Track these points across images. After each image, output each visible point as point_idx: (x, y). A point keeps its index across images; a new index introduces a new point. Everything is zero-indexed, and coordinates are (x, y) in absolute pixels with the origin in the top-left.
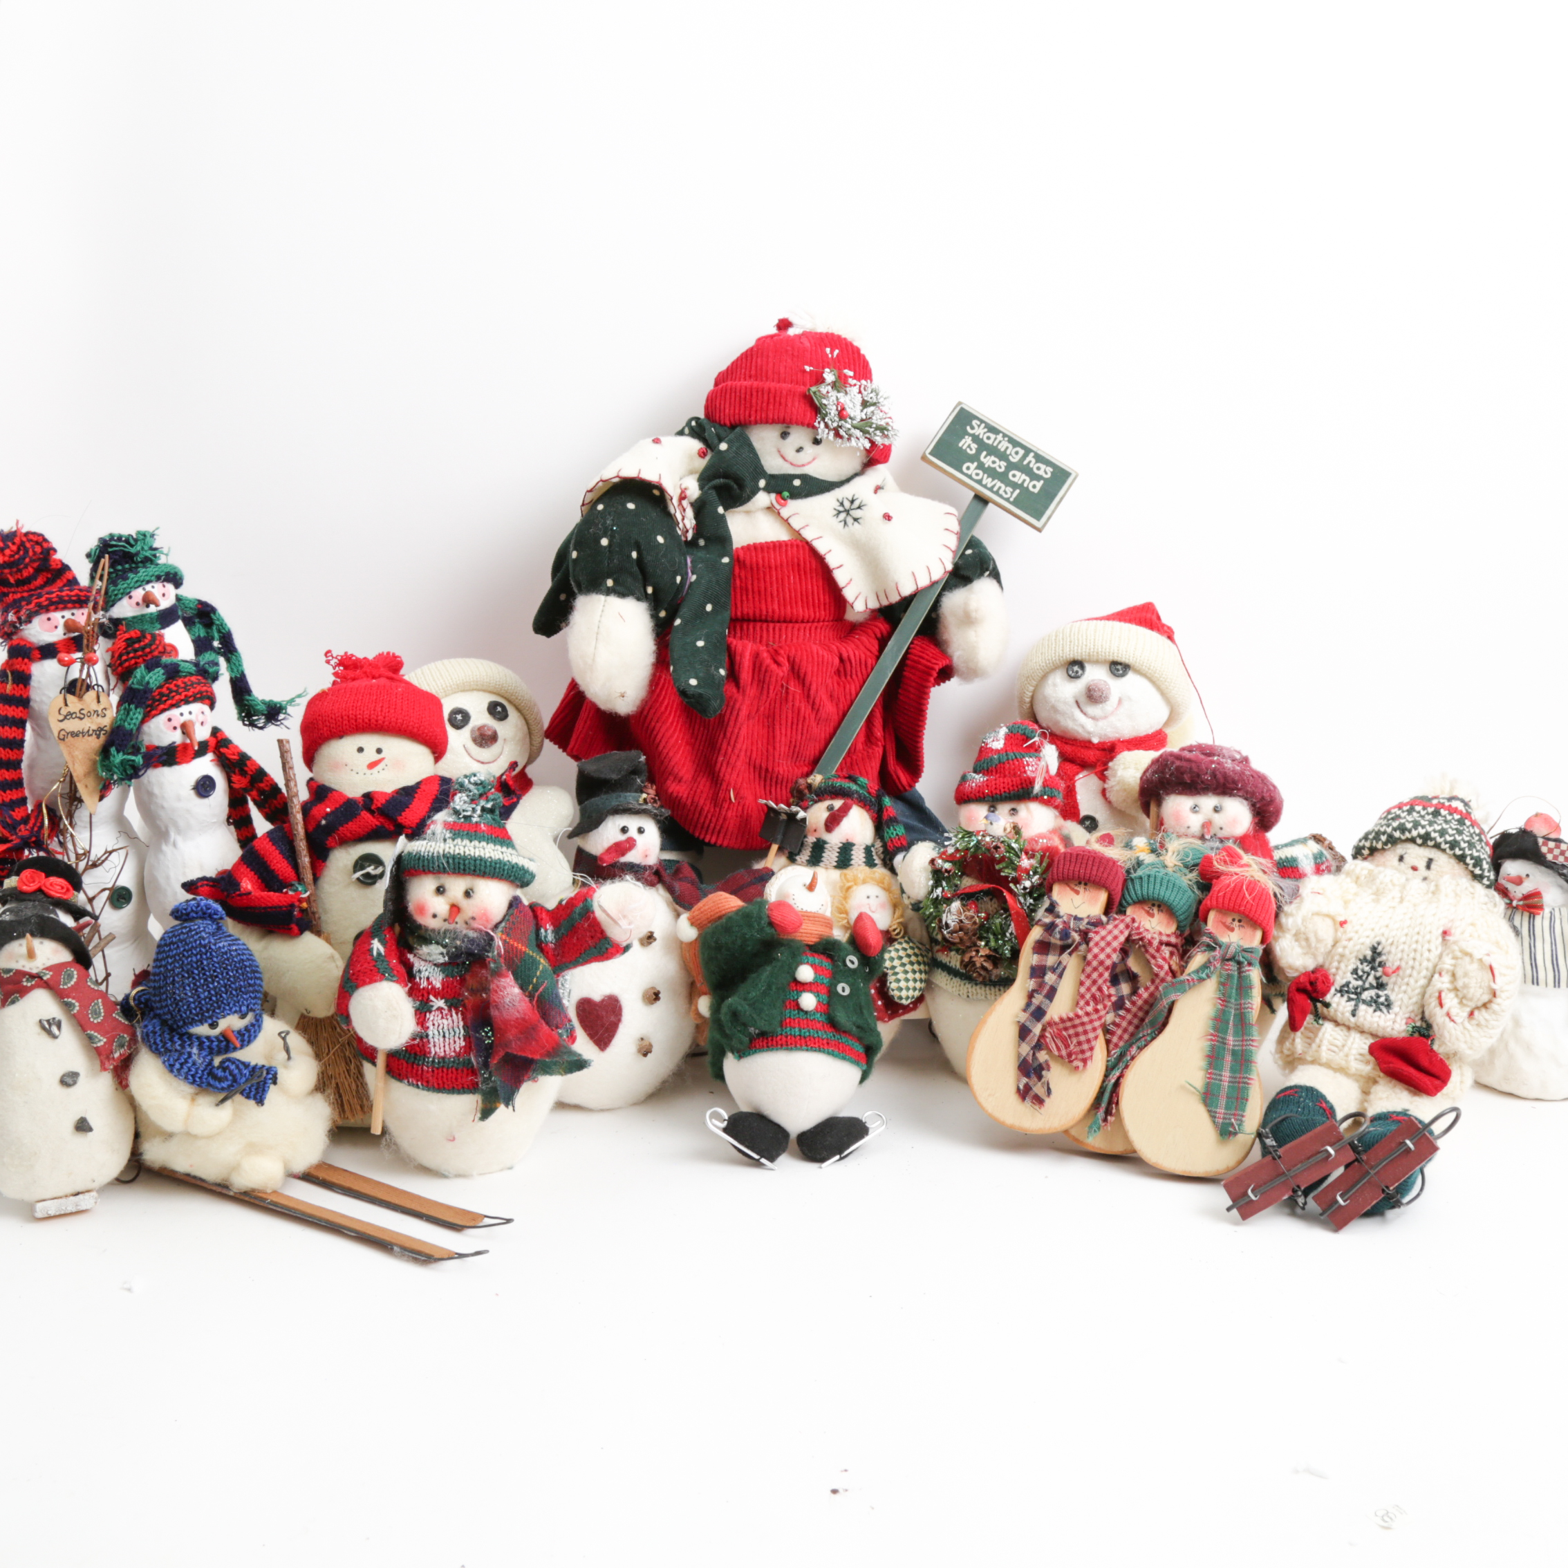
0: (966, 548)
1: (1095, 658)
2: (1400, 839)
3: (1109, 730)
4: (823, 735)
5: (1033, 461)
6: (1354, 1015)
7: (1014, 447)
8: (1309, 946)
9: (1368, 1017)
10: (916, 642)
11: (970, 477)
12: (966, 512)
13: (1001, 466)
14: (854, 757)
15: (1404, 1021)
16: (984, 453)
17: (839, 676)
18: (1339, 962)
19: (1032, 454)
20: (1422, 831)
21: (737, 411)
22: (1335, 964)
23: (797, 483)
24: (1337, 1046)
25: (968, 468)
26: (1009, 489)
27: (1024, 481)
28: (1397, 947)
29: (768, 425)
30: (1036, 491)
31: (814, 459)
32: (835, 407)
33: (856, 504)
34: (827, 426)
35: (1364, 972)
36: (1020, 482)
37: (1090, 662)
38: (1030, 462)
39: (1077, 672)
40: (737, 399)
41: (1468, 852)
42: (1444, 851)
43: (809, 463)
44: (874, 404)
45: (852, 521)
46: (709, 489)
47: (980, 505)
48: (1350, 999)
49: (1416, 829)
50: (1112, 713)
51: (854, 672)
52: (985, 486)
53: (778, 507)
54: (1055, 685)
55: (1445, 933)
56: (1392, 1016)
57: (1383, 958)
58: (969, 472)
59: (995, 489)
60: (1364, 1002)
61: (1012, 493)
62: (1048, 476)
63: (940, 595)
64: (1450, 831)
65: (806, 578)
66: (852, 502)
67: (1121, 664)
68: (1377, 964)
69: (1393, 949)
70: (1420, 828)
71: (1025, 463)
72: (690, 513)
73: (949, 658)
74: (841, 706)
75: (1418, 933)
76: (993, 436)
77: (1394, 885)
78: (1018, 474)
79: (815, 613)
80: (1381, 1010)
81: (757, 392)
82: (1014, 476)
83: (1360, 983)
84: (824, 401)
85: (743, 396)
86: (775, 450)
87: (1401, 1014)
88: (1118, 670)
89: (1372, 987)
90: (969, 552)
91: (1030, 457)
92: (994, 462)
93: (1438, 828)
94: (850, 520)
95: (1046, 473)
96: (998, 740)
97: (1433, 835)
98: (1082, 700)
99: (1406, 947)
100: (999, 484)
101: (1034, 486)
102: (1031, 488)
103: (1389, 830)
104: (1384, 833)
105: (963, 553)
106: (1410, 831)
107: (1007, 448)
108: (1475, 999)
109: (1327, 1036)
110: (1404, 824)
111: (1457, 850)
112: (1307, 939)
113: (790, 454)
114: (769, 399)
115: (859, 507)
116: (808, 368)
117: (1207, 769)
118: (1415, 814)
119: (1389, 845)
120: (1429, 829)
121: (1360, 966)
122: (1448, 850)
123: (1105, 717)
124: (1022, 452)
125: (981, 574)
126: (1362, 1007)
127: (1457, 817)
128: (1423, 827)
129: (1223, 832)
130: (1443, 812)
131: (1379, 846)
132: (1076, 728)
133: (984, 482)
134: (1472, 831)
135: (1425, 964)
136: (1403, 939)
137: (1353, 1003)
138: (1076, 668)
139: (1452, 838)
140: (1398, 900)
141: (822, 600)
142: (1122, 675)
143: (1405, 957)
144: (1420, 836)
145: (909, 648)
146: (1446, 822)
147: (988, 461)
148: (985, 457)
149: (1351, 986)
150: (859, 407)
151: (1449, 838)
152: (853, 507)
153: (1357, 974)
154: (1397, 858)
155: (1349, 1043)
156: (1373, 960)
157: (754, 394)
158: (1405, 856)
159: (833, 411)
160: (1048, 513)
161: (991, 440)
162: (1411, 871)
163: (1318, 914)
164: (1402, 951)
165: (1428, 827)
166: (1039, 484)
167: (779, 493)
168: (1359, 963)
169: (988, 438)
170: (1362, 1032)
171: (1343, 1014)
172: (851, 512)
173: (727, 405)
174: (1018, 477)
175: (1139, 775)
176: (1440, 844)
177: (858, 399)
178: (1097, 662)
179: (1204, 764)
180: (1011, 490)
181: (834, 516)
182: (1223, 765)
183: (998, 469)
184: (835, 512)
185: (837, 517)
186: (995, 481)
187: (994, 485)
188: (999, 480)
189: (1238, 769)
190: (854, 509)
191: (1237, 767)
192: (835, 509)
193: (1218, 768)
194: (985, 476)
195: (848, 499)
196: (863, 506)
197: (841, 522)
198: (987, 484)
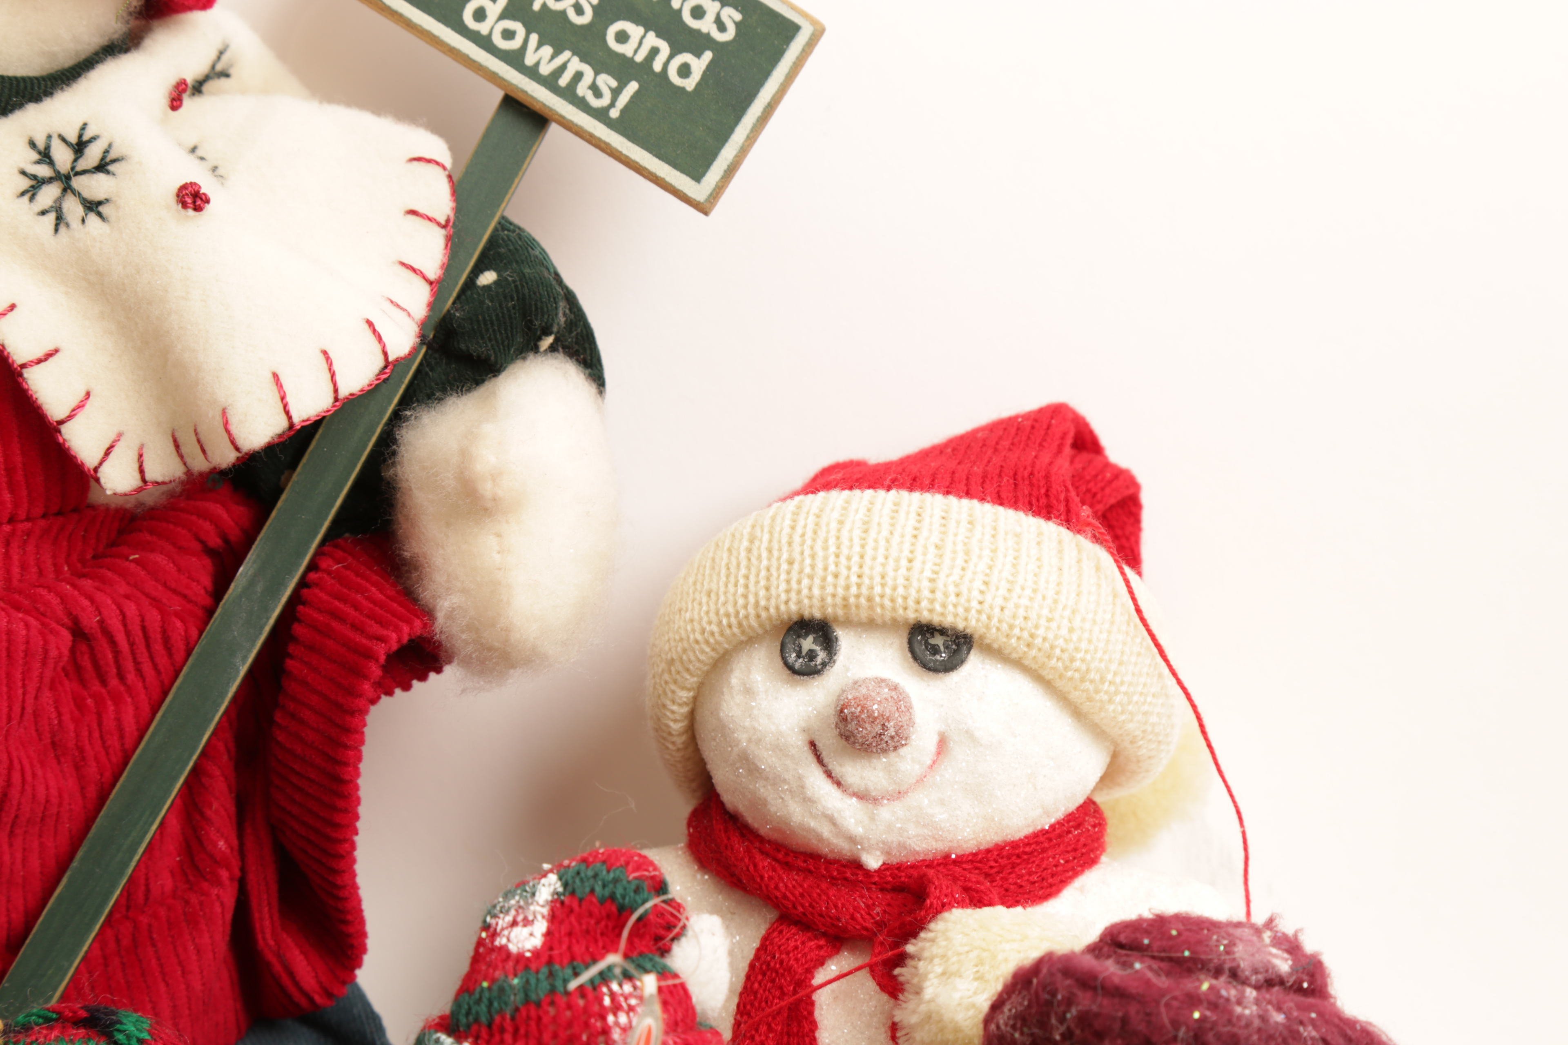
0: (478, 270)
1: (864, 615)
3: (912, 831)
4: (35, 863)
10: (325, 563)
11: (484, 42)
12: (477, 154)
13: (581, 6)
14: (144, 920)
17: (83, 682)
25: (479, 16)
26: (606, 82)
27: (654, 51)
30: (690, 84)
33: (93, 154)
36: (639, 58)
37: (848, 623)
39: (812, 655)
45: (80, 210)
47: (519, 129)
50: (921, 781)
51: (129, 666)
52: (532, 73)
54: (748, 691)
58: (483, 28)
59: (563, 81)
61: (616, 93)
62: (729, 35)
63: (397, 418)
66: (79, 147)
67: (942, 631)
73: (427, 614)
74: (92, 770)
78: (635, 31)
82: (622, 37)
88: (935, 650)
90: (488, 278)
94: (73, 208)
95: (722, 27)
96: (527, 922)
98: (828, 742)
100: (576, 65)
101: (685, 71)
102: (674, 78)
105: (470, 282)
117: (1176, 1024)
123: (900, 794)
125: (530, 347)
132: (813, 824)
133: (530, 59)
138: (808, 643)
142: (949, 667)
145: (303, 583)
152: (82, 165)
160: (727, 153)
166: (699, 65)
172: (77, 183)
174: (635, 41)
175: (984, 1001)
178: (870, 625)
179: (1167, 1005)
180: (614, 84)
181: (23, 194)
182: (1231, 1013)
183: (572, 15)
184: (25, 183)
185: (32, 199)
186: (567, 54)
187: (563, 68)
188: (575, 53)
189: (1280, 1018)
190: (84, 172)
191: (1279, 1009)
192: (23, 173)
193: (1211, 1029)
194: (534, 38)
195: (63, 139)
196: (114, 161)
197: (43, 213)
198: (537, 64)
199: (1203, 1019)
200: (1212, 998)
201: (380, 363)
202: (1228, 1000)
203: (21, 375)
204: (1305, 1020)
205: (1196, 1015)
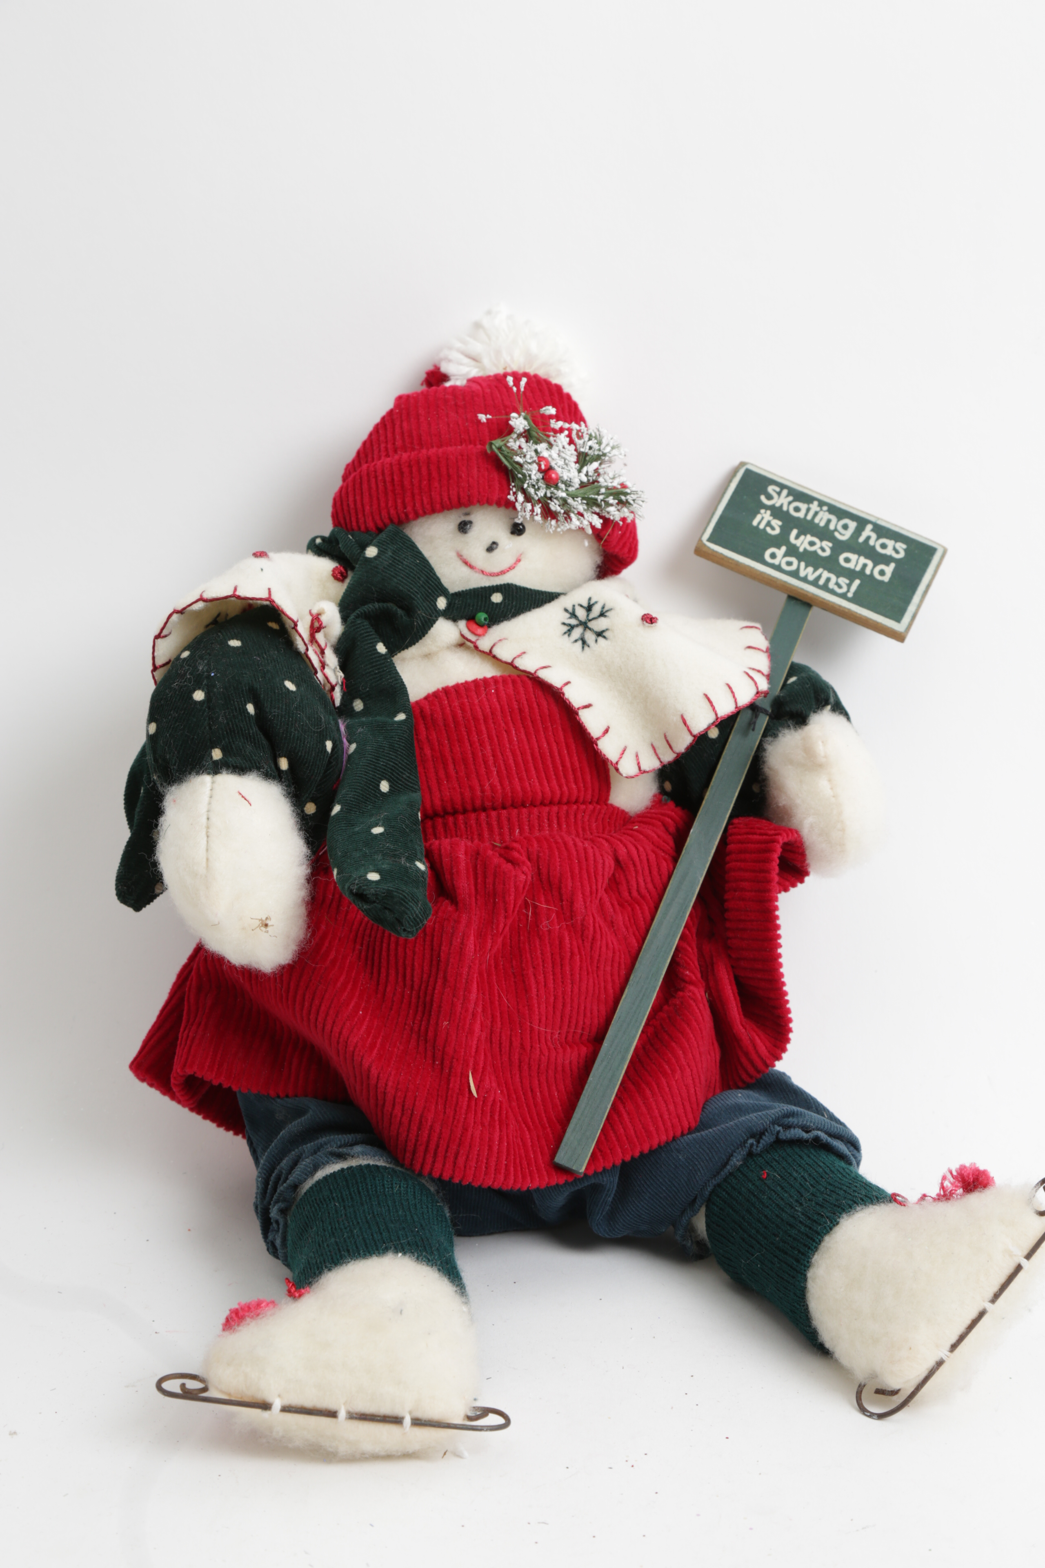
0: (788, 675)
5: (874, 536)
7: (839, 518)
11: (778, 568)
12: (778, 623)
13: (824, 548)
16: (795, 532)
19: (869, 527)
21: (383, 504)
23: (497, 598)
25: (773, 556)
26: (843, 581)
27: (865, 566)
29: (435, 515)
30: (886, 579)
31: (519, 560)
32: (535, 467)
33: (596, 610)
34: (528, 498)
36: (858, 568)
38: (868, 538)
40: (381, 485)
43: (511, 568)
44: (598, 458)
45: (593, 637)
46: (357, 617)
51: (641, 881)
52: (805, 580)
53: (473, 638)
58: (776, 562)
59: (821, 582)
61: (849, 586)
62: (902, 555)
65: (537, 732)
66: (589, 608)
71: (861, 539)
72: (332, 659)
76: (803, 507)
78: (853, 557)
79: (560, 786)
81: (410, 466)
82: (847, 560)
84: (518, 459)
85: (388, 479)
86: (453, 554)
90: (794, 680)
91: (868, 531)
92: (812, 544)
94: (590, 637)
95: (898, 551)
100: (826, 575)
101: (883, 573)
102: (877, 576)
105: (785, 680)
107: (829, 521)
113: (478, 554)
114: (429, 474)
115: (602, 614)
116: (483, 418)
124: (852, 525)
125: (819, 709)
133: (802, 574)
141: (568, 765)
147: (803, 543)
148: (797, 537)
150: (574, 467)
152: (591, 616)
157: (406, 470)
159: (535, 474)
160: (912, 607)
161: (802, 511)
166: (890, 569)
167: (471, 619)
169: (797, 509)
172: (590, 625)
173: (366, 500)
174: (855, 561)
177: (570, 454)
180: (847, 581)
181: (565, 633)
183: (820, 552)
184: (566, 628)
185: (569, 635)
186: (820, 570)
187: (819, 577)
188: (825, 569)
190: (594, 619)
192: (564, 624)
194: (803, 564)
195: (581, 606)
196: (607, 611)
197: (576, 641)
198: (806, 576)
201: (754, 691)
203: (577, 714)
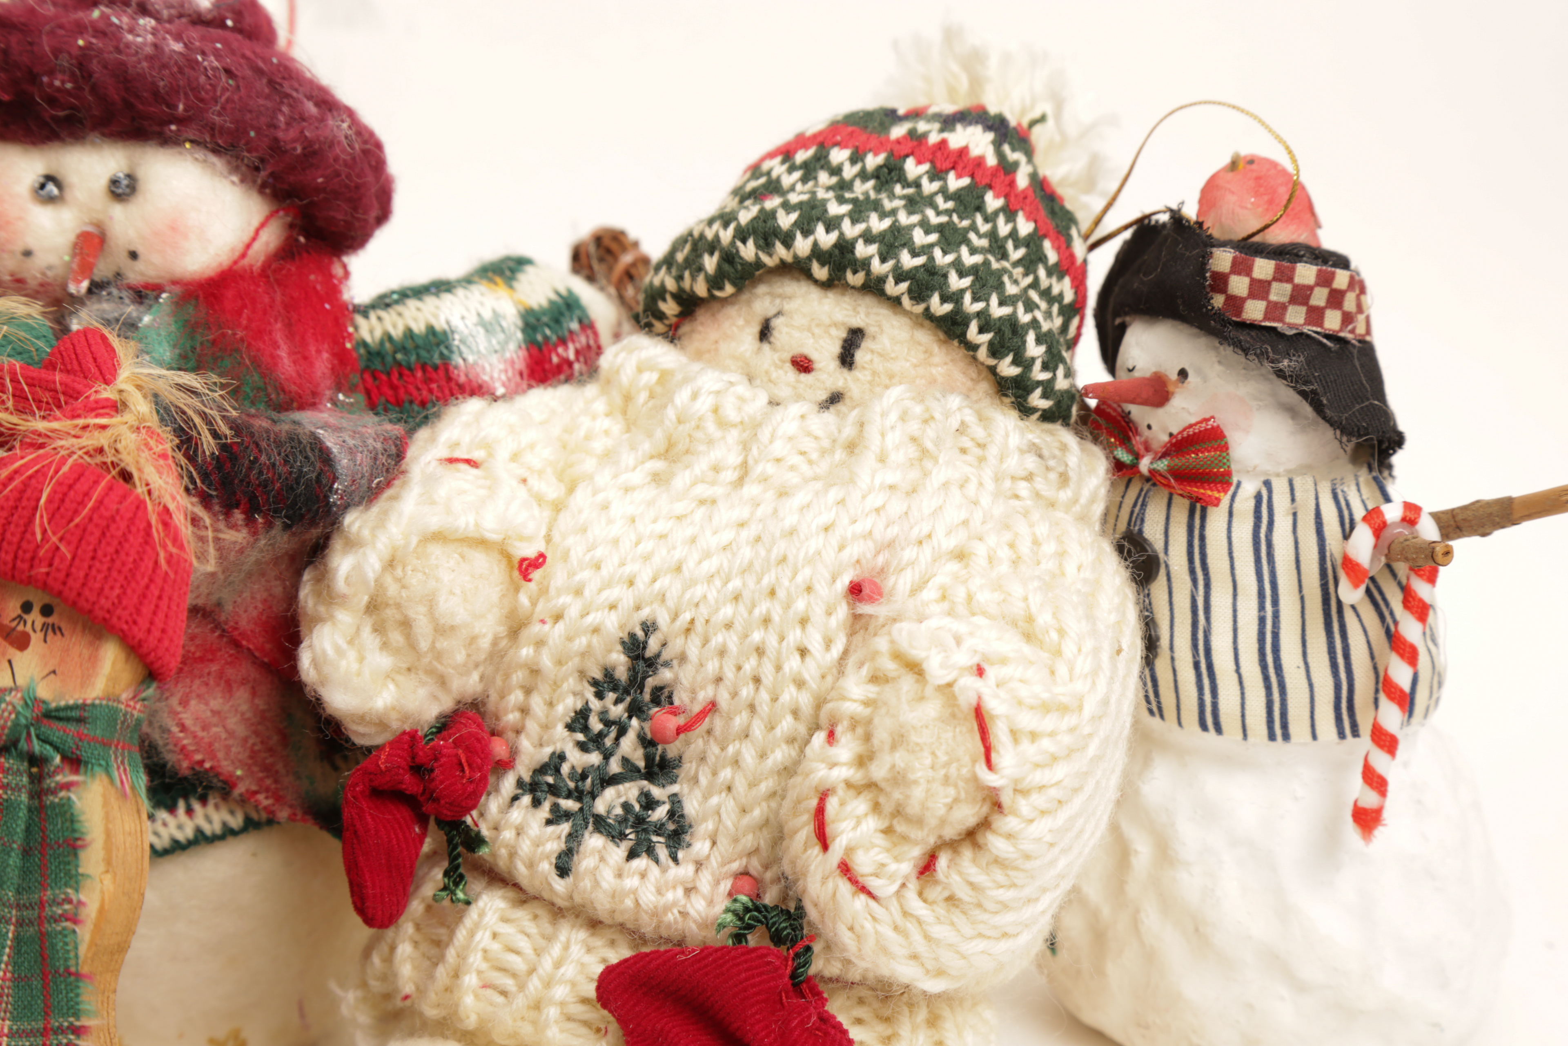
2: (758, 264)
6: (563, 870)
8: (411, 644)
9: (607, 878)
15: (726, 885)
18: (528, 691)
20: (826, 239)
22: (516, 697)
24: (514, 975)
28: (706, 642)
35: (608, 723)
41: (971, 306)
42: (896, 301)
48: (557, 816)
49: (807, 232)
55: (856, 590)
56: (686, 870)
57: (665, 675)
60: (600, 824)
64: (919, 237)
68: (647, 696)
69: (693, 650)
70: (820, 229)
75: (772, 593)
77: (723, 424)
80: (650, 851)
83: (594, 758)
87: (714, 862)
89: (630, 772)
93: (877, 224)
97: (862, 250)
99: (732, 641)
103: (726, 235)
104: (713, 246)
106: (788, 240)
108: (933, 822)
109: (483, 939)
110: (772, 214)
111: (935, 299)
112: (406, 624)
117: (57, 52)
118: (824, 177)
119: (729, 289)
120: (850, 230)
121: (595, 704)
122: (906, 301)
126: (594, 842)
127: (955, 182)
128: (832, 224)
129: (139, 266)
130: (913, 168)
131: (701, 289)
134: (1004, 229)
135: (789, 694)
136: (727, 611)
137: (565, 828)
139: (920, 260)
140: (730, 475)
143: (729, 674)
144: (817, 253)
146: (913, 204)
149: (565, 769)
151: (908, 261)
153: (585, 729)
154: (756, 329)
155: (547, 964)
156: (636, 681)
158: (776, 323)
162: (791, 374)
163: (439, 537)
164: (722, 653)
165: (846, 224)
168: (589, 693)
170: (594, 924)
171: (531, 865)
176: (882, 280)
179: (52, 33)
182: (119, 39)
189: (178, 47)
191: (178, 37)
193: (96, 56)
199: (89, 46)
200: (101, 25)
202: (119, 27)
204: (207, 50)
205: (81, 42)
